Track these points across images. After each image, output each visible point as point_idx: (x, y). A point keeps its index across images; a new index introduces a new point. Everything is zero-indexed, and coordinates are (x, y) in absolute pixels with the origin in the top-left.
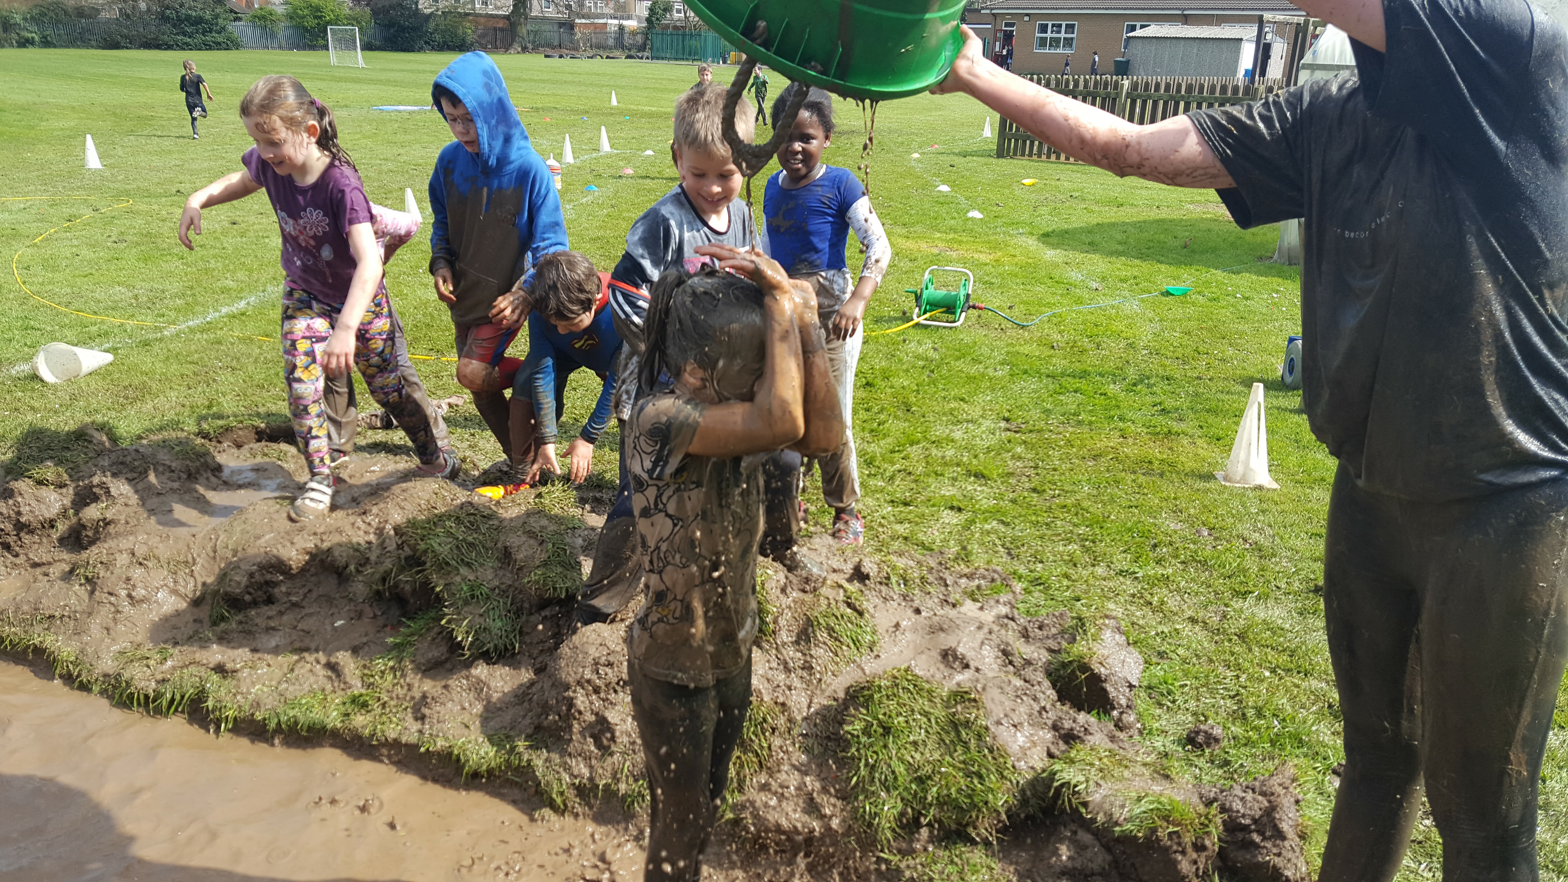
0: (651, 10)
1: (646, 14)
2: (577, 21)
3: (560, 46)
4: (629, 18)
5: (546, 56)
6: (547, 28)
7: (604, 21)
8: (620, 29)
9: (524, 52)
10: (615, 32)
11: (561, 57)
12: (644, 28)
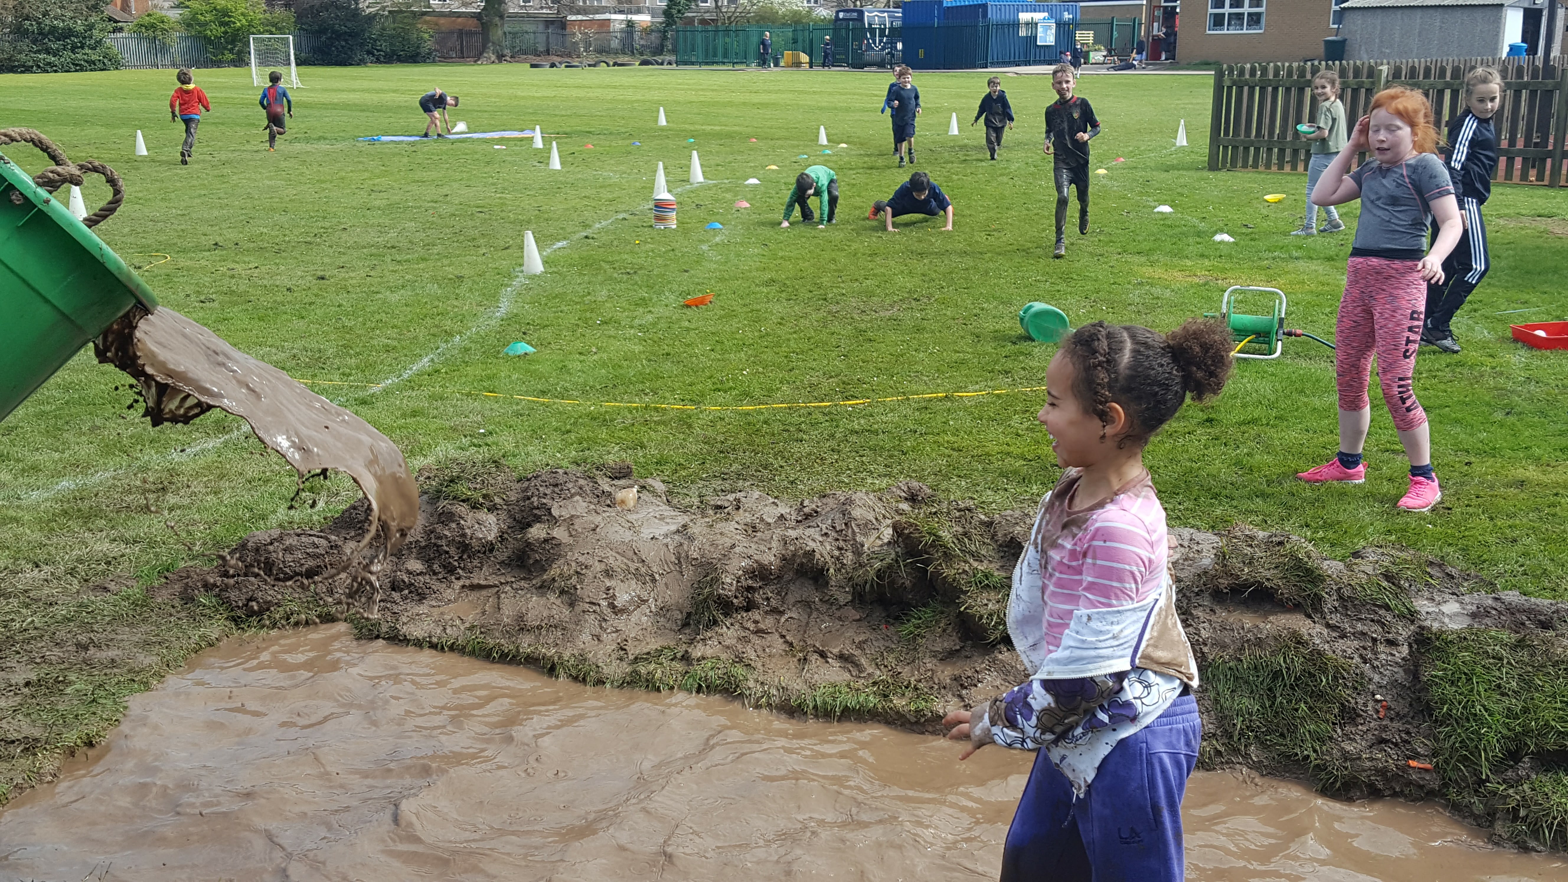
1: (663, 4)
2: (570, 18)
3: (548, 52)
4: (639, 11)
5: (533, 66)
6: (530, 28)
7: (607, 16)
8: (628, 26)
9: (500, 62)
10: (622, 31)
11: (553, 65)
12: (661, 23)
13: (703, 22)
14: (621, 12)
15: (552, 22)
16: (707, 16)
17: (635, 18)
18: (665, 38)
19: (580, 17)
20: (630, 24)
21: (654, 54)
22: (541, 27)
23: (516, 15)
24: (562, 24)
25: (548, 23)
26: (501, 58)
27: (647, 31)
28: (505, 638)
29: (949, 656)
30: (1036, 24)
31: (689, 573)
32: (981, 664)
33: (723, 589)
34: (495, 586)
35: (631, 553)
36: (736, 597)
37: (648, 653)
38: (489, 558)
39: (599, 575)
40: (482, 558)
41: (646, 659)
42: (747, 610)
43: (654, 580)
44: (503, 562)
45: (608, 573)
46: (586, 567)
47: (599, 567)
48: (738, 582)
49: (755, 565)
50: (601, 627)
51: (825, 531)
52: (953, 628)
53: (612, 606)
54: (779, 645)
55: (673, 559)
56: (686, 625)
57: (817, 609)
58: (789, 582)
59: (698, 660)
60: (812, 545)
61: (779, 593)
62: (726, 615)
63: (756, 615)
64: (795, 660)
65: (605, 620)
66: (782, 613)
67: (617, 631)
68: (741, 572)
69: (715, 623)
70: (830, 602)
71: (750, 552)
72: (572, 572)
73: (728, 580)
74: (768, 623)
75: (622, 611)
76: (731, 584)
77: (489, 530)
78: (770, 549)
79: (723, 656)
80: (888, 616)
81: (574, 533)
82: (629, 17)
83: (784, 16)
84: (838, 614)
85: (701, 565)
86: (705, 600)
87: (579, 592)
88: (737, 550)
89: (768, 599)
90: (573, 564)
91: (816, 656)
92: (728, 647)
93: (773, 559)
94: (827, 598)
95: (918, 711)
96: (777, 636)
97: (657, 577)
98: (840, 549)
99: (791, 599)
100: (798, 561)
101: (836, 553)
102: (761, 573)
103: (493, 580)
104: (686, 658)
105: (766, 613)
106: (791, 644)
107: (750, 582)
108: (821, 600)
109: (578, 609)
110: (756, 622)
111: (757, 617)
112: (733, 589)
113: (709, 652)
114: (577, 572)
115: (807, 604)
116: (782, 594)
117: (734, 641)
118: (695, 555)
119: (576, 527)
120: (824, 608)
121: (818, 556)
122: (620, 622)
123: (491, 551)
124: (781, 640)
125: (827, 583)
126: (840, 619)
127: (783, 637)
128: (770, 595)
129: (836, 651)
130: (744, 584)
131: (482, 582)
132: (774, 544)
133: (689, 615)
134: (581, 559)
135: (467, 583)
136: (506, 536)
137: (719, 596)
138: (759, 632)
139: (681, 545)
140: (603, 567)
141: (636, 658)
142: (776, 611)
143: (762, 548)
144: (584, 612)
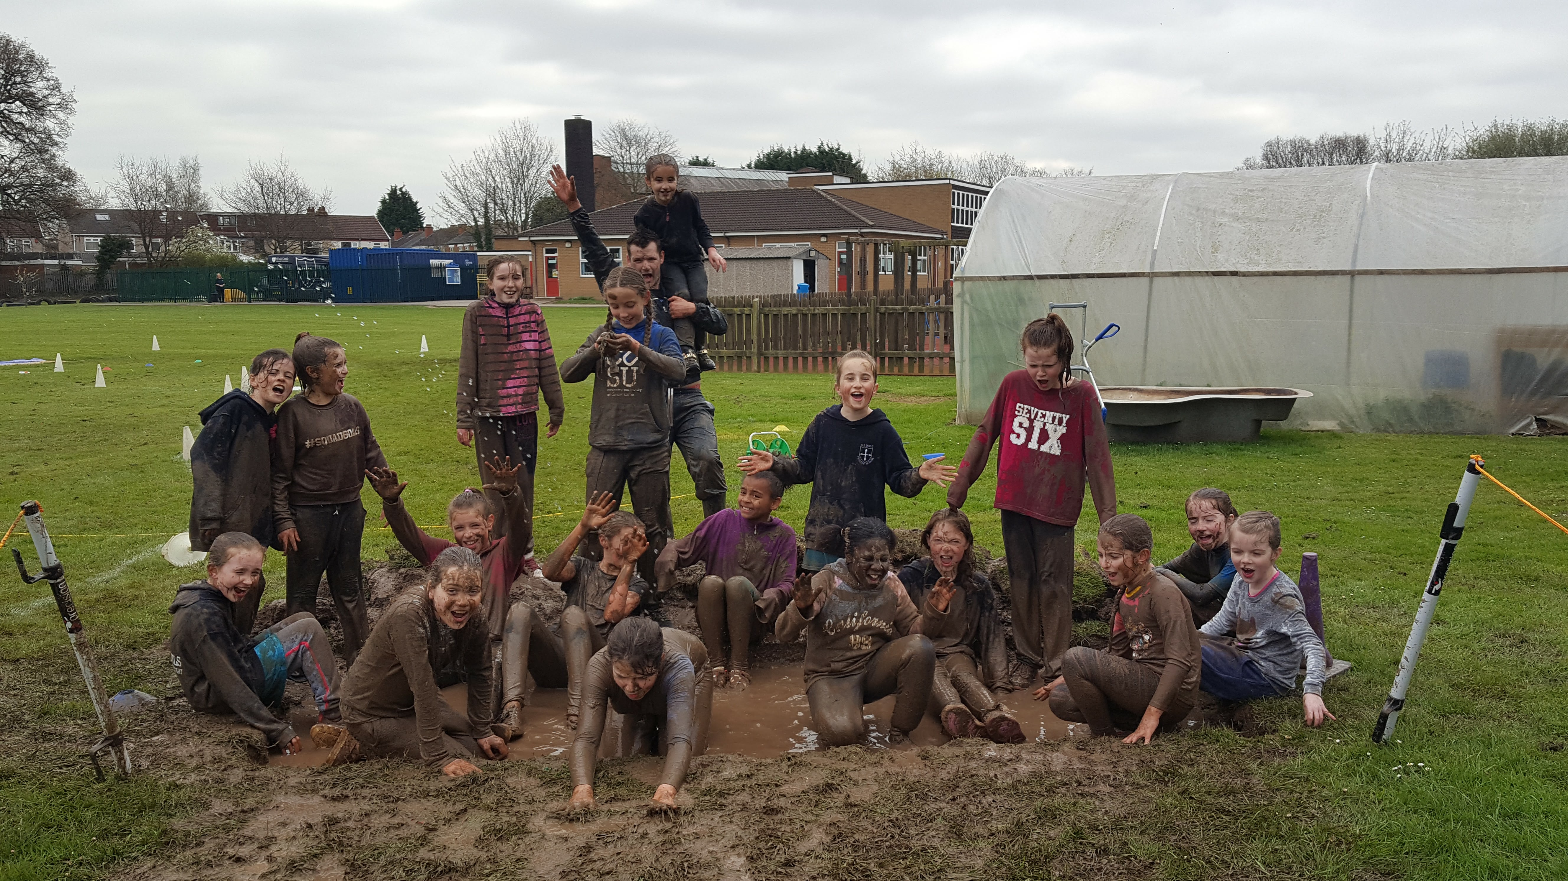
0: (103, 247)
1: (96, 251)
4: (70, 257)
7: (39, 261)
8: (62, 270)
10: (54, 273)
12: (94, 267)
13: (135, 265)
14: (52, 258)
16: (138, 260)
17: (68, 262)
18: (99, 279)
20: (64, 268)
21: (94, 293)
27: (81, 273)
30: (445, 268)
82: (63, 262)
83: (211, 261)
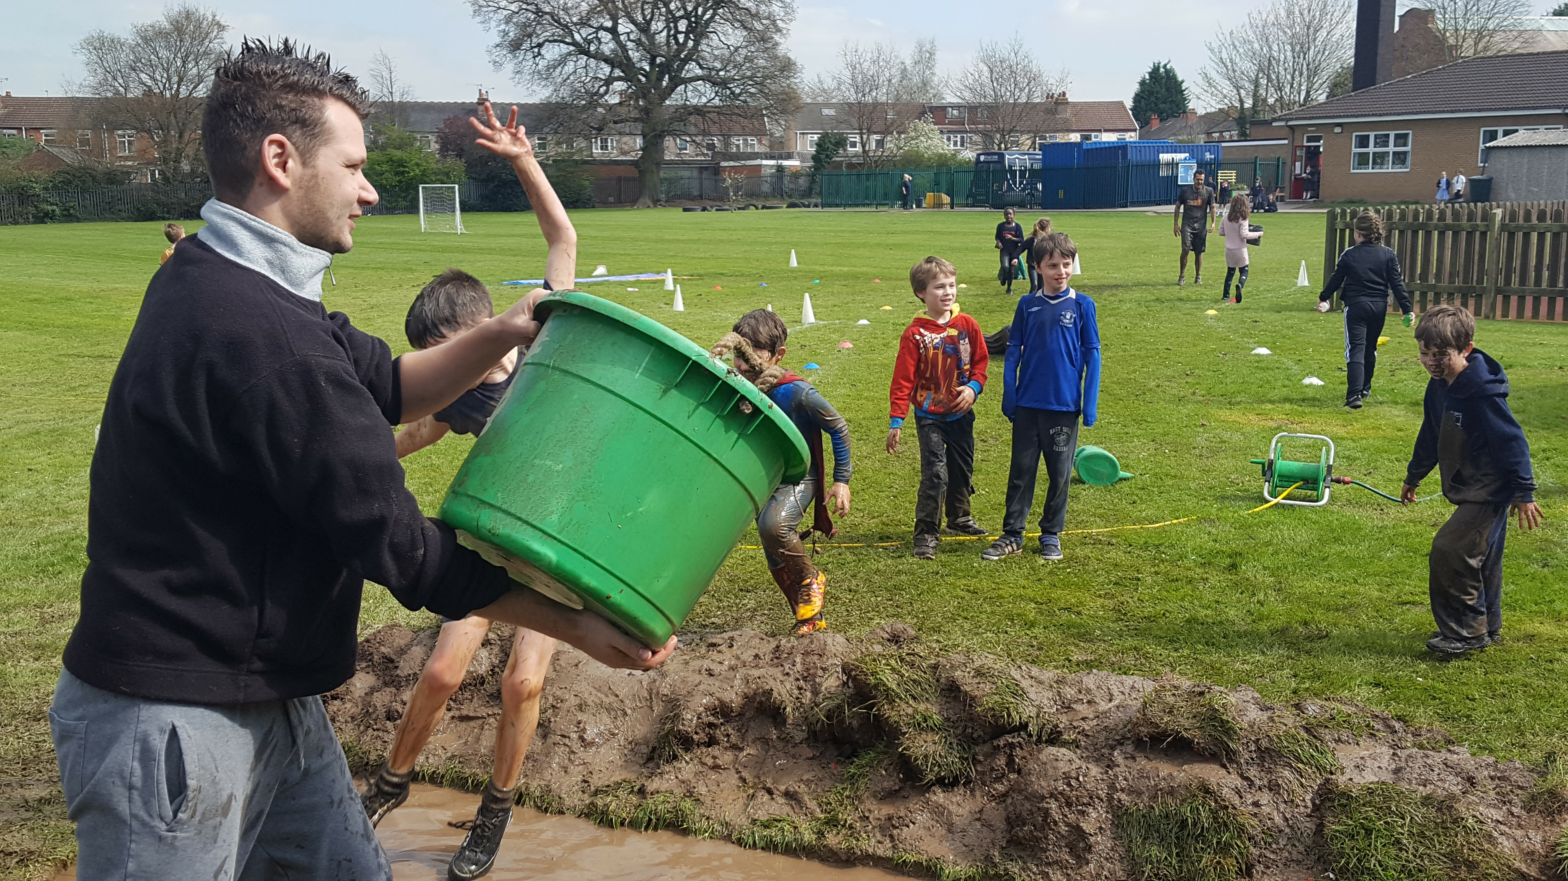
0: (820, 145)
1: (812, 150)
2: (724, 164)
3: (701, 197)
4: (789, 156)
5: (685, 210)
6: (686, 174)
7: (758, 162)
8: (778, 171)
9: (655, 206)
10: (772, 176)
11: (704, 209)
12: (810, 168)
13: (851, 166)
14: (772, 158)
15: (706, 168)
16: (854, 160)
17: (786, 163)
18: (813, 181)
19: (732, 163)
20: (780, 169)
21: (803, 197)
22: (695, 173)
23: (671, 162)
24: (717, 171)
25: (702, 168)
26: (656, 202)
27: (796, 175)
28: (480, 768)
29: (889, 796)
30: (1177, 164)
31: (658, 708)
32: (915, 804)
33: (683, 725)
34: (483, 717)
35: (606, 689)
36: (696, 733)
37: (608, 786)
38: (479, 690)
39: (573, 709)
40: (472, 691)
41: (606, 792)
42: (709, 744)
43: (625, 714)
44: (492, 694)
45: (581, 708)
46: (562, 701)
47: (574, 701)
48: (699, 718)
49: (716, 702)
50: (570, 759)
51: (787, 670)
52: (895, 769)
53: (582, 739)
54: (734, 780)
55: (646, 695)
56: (650, 759)
57: (774, 747)
58: (749, 719)
59: (652, 794)
60: (772, 684)
61: (739, 730)
62: (687, 750)
63: (715, 751)
64: (745, 795)
65: (573, 752)
66: (741, 749)
67: (584, 763)
68: (702, 709)
69: (675, 757)
70: (785, 740)
71: (713, 689)
72: (548, 705)
73: (689, 716)
74: (726, 758)
75: (592, 744)
76: (691, 720)
77: (480, 665)
78: (732, 687)
79: (675, 791)
80: (840, 755)
81: (558, 668)
82: (780, 161)
83: (929, 159)
84: (793, 751)
85: (670, 701)
86: (667, 735)
87: (552, 724)
88: (701, 687)
89: (728, 735)
90: (551, 698)
91: (763, 792)
92: (683, 782)
93: (734, 696)
94: (784, 736)
95: (850, 849)
96: (733, 771)
97: (629, 712)
98: (800, 688)
99: (750, 736)
100: (758, 699)
101: (796, 692)
102: (722, 710)
103: (483, 711)
104: (642, 792)
105: (726, 749)
106: (744, 780)
107: (711, 719)
108: (778, 737)
109: (550, 741)
110: (714, 757)
111: (717, 753)
112: (693, 725)
113: (664, 786)
114: (553, 706)
115: (765, 741)
116: (743, 732)
117: (691, 777)
118: (666, 691)
119: (562, 663)
120: (780, 745)
121: (775, 694)
122: (588, 755)
123: (482, 684)
124: (737, 776)
125: (784, 722)
126: (794, 757)
127: (738, 772)
128: (731, 731)
129: (783, 788)
130: (705, 720)
131: (471, 714)
132: (737, 682)
133: (654, 749)
134: (559, 693)
135: (457, 714)
136: (497, 669)
137: (679, 731)
138: (716, 767)
139: (655, 681)
140: (578, 702)
141: (597, 791)
142: (735, 748)
143: (725, 686)
144: (554, 744)
